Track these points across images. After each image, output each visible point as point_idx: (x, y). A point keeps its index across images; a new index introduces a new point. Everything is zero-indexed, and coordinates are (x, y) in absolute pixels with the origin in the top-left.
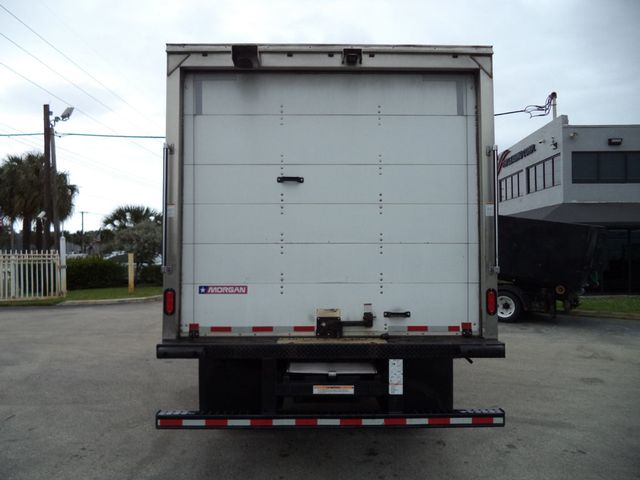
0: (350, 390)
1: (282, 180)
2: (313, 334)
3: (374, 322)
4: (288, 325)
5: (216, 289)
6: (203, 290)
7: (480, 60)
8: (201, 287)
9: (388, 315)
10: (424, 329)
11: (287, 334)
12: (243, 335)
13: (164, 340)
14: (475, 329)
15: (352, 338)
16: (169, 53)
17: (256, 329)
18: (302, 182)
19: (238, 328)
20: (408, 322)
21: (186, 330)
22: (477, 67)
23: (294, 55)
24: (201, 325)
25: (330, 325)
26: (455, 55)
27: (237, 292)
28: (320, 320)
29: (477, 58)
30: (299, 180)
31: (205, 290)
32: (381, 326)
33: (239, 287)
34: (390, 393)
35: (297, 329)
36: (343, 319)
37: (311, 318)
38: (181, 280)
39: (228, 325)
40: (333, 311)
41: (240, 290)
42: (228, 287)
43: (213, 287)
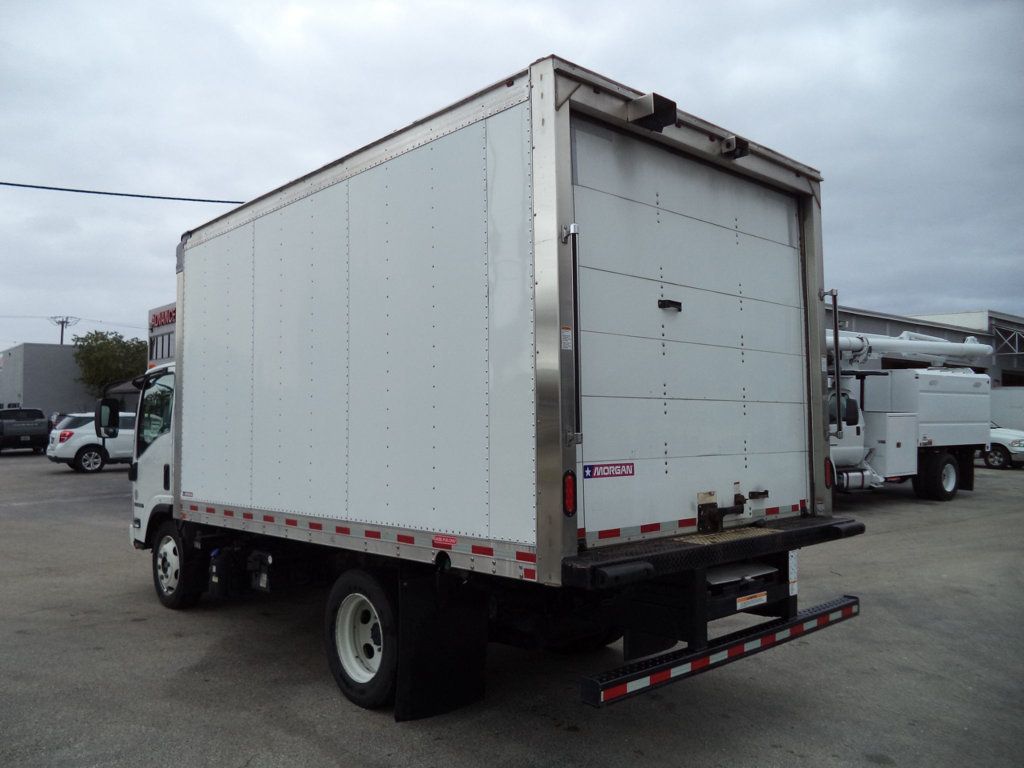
0: (762, 599)
1: (663, 304)
2: (694, 529)
3: (745, 508)
4: (672, 520)
5: (602, 470)
6: (588, 472)
7: (812, 184)
8: (585, 468)
9: (753, 496)
11: (673, 532)
12: (632, 540)
14: (808, 505)
16: (556, 72)
17: (645, 529)
18: (680, 309)
19: (627, 529)
20: (768, 503)
22: (811, 192)
24: (588, 529)
25: (711, 514)
26: (798, 174)
27: (624, 474)
28: (702, 508)
29: (811, 182)
30: (677, 306)
31: (590, 470)
32: (747, 511)
33: (626, 465)
35: (681, 524)
37: (692, 506)
39: (616, 527)
40: (710, 494)
41: (626, 469)
42: (615, 465)
43: (599, 466)
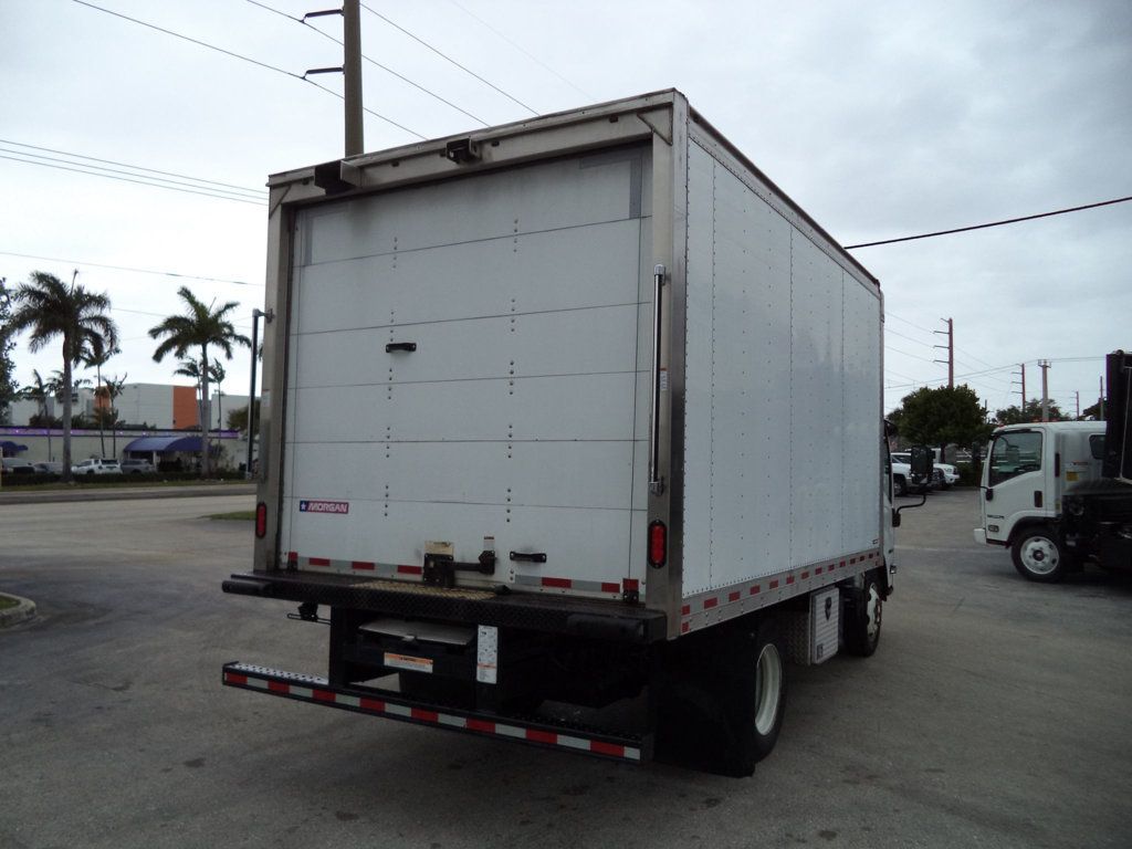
0: (426, 667)
1: (391, 348)
2: (419, 578)
3: (496, 570)
4: (391, 563)
5: (316, 506)
6: (304, 506)
7: (652, 117)
8: (301, 502)
9: (516, 557)
10: (566, 583)
11: (388, 576)
12: (342, 572)
13: (255, 571)
14: (643, 590)
15: (468, 589)
16: (272, 187)
17: (356, 565)
18: (414, 350)
19: (338, 562)
20: (544, 571)
21: (285, 559)
22: (648, 130)
23: (402, 164)
24: (300, 555)
25: (440, 567)
26: (613, 117)
27: (337, 512)
28: (429, 557)
29: (647, 115)
30: (410, 347)
31: (306, 506)
32: (506, 573)
33: (340, 504)
34: (479, 679)
35: (402, 569)
36: (457, 559)
37: (418, 553)
38: (281, 491)
39: (327, 558)
40: (445, 544)
41: (341, 508)
42: (330, 503)
43: (314, 502)
